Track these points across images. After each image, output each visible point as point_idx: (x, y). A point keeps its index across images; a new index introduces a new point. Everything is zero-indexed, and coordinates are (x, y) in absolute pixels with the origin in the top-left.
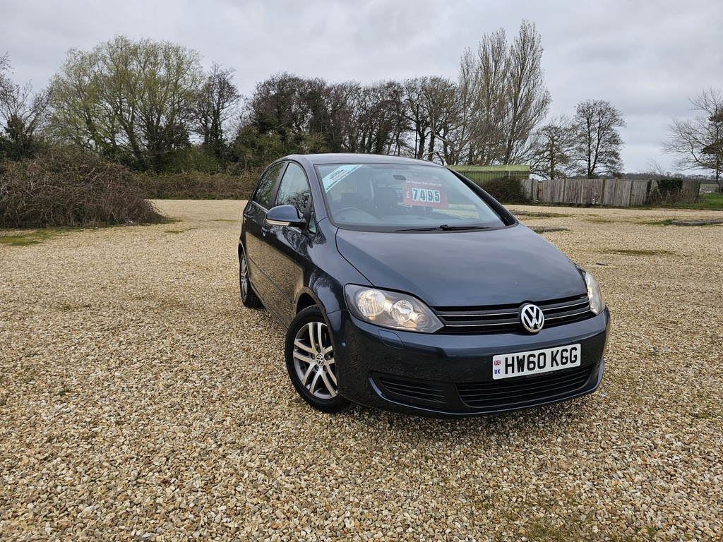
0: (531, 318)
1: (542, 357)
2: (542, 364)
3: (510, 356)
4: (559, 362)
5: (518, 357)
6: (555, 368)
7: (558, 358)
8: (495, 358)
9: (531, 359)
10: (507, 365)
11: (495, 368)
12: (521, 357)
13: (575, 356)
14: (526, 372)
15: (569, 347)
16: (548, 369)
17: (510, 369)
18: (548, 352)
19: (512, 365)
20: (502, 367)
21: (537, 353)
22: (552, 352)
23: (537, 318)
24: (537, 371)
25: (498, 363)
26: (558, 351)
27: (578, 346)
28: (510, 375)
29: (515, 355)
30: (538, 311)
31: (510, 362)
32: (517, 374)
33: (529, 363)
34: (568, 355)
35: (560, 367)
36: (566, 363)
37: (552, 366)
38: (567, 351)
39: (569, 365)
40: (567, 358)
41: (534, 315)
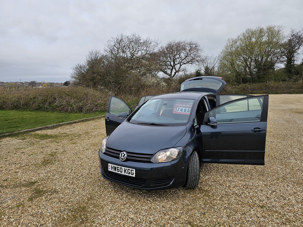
0: (122, 156)
1: (121, 169)
2: (121, 171)
3: (113, 165)
4: (127, 173)
6: (125, 174)
7: (127, 171)
8: (109, 164)
9: (118, 168)
10: (112, 168)
11: (109, 167)
12: (115, 167)
13: (133, 173)
14: (116, 172)
15: (131, 169)
16: (123, 173)
17: (112, 169)
18: (123, 168)
19: (113, 168)
21: (120, 167)
23: (124, 156)
24: (119, 173)
26: (126, 169)
27: (134, 170)
28: (112, 171)
29: (114, 165)
30: (125, 154)
32: (114, 171)
33: (117, 169)
34: (130, 171)
35: (127, 174)
36: (129, 174)
37: (124, 173)
38: (130, 170)
39: (130, 175)
40: (129, 172)
41: (123, 155)
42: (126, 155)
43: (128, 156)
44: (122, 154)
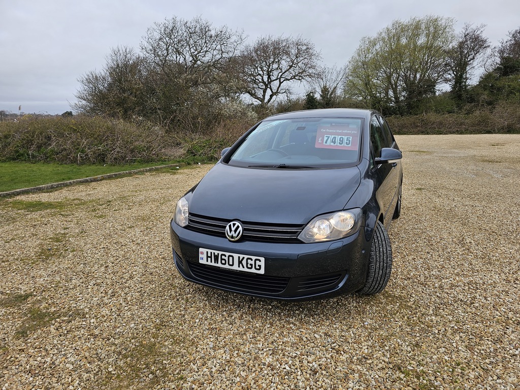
0: (231, 230)
1: (231, 258)
2: (231, 263)
3: (209, 251)
4: (245, 266)
5: (214, 253)
6: (241, 269)
7: (244, 262)
8: (201, 250)
9: (223, 257)
10: (208, 257)
11: (200, 256)
12: (216, 254)
13: (260, 266)
14: (219, 265)
15: (254, 258)
16: (235, 267)
17: (209, 259)
18: (236, 256)
19: (211, 257)
20: (205, 256)
21: (227, 254)
22: (239, 257)
23: (235, 231)
24: (227, 266)
25: (202, 253)
26: (244, 258)
27: (263, 259)
28: (209, 263)
29: (213, 251)
30: (238, 227)
31: (209, 255)
32: (213, 264)
33: (222, 259)
34: (253, 262)
35: (246, 270)
36: (251, 268)
37: (239, 267)
38: (252, 260)
39: (253, 271)
40: (251, 265)
41: (233, 229)
42: (240, 229)
43: (244, 230)
44: (230, 226)
